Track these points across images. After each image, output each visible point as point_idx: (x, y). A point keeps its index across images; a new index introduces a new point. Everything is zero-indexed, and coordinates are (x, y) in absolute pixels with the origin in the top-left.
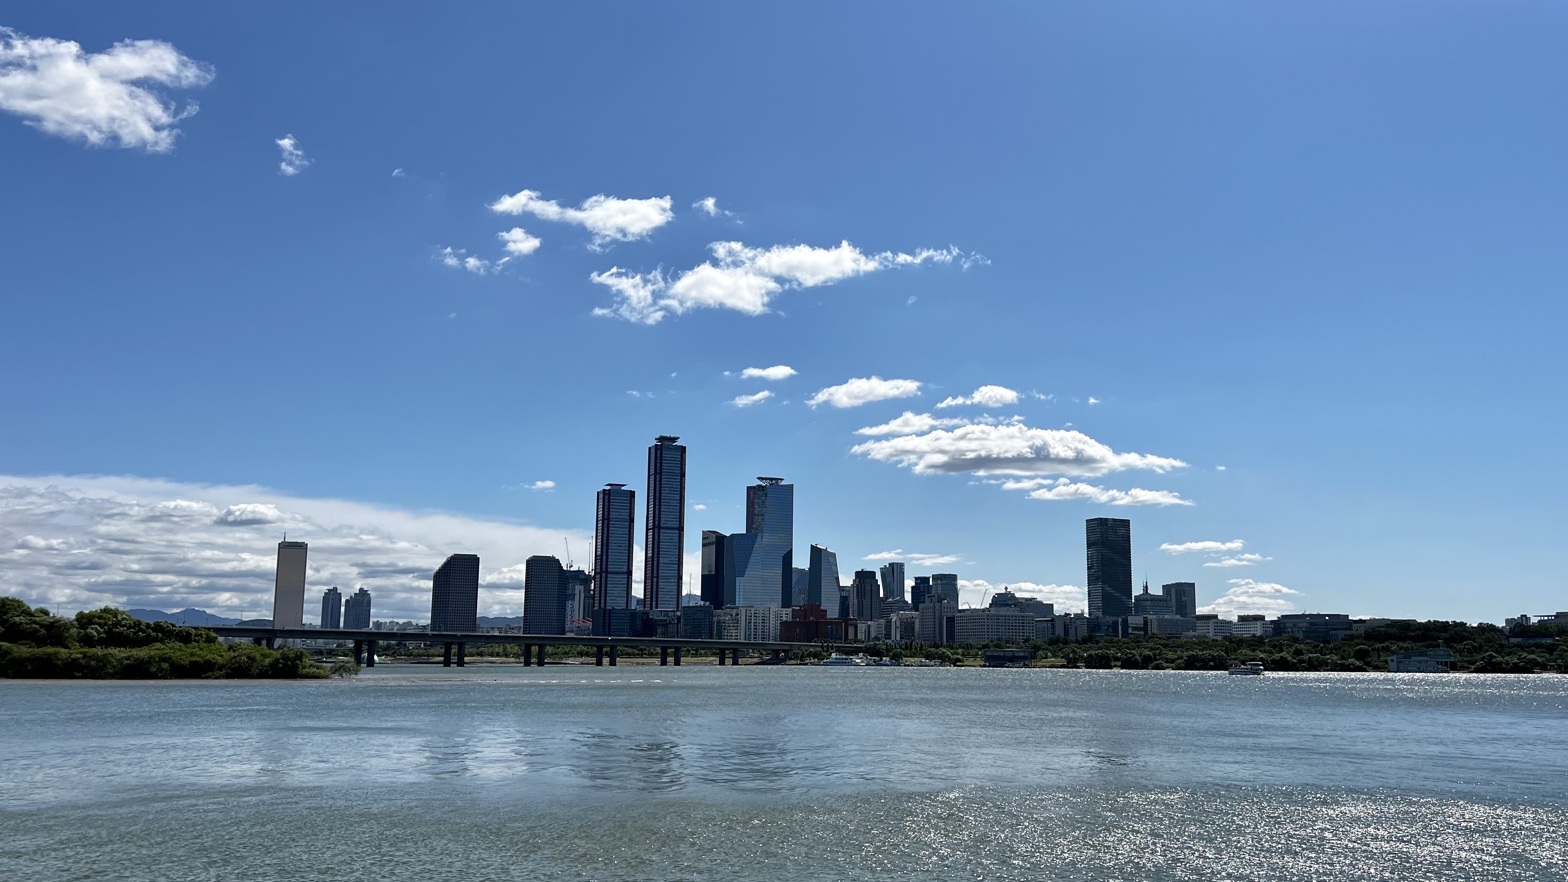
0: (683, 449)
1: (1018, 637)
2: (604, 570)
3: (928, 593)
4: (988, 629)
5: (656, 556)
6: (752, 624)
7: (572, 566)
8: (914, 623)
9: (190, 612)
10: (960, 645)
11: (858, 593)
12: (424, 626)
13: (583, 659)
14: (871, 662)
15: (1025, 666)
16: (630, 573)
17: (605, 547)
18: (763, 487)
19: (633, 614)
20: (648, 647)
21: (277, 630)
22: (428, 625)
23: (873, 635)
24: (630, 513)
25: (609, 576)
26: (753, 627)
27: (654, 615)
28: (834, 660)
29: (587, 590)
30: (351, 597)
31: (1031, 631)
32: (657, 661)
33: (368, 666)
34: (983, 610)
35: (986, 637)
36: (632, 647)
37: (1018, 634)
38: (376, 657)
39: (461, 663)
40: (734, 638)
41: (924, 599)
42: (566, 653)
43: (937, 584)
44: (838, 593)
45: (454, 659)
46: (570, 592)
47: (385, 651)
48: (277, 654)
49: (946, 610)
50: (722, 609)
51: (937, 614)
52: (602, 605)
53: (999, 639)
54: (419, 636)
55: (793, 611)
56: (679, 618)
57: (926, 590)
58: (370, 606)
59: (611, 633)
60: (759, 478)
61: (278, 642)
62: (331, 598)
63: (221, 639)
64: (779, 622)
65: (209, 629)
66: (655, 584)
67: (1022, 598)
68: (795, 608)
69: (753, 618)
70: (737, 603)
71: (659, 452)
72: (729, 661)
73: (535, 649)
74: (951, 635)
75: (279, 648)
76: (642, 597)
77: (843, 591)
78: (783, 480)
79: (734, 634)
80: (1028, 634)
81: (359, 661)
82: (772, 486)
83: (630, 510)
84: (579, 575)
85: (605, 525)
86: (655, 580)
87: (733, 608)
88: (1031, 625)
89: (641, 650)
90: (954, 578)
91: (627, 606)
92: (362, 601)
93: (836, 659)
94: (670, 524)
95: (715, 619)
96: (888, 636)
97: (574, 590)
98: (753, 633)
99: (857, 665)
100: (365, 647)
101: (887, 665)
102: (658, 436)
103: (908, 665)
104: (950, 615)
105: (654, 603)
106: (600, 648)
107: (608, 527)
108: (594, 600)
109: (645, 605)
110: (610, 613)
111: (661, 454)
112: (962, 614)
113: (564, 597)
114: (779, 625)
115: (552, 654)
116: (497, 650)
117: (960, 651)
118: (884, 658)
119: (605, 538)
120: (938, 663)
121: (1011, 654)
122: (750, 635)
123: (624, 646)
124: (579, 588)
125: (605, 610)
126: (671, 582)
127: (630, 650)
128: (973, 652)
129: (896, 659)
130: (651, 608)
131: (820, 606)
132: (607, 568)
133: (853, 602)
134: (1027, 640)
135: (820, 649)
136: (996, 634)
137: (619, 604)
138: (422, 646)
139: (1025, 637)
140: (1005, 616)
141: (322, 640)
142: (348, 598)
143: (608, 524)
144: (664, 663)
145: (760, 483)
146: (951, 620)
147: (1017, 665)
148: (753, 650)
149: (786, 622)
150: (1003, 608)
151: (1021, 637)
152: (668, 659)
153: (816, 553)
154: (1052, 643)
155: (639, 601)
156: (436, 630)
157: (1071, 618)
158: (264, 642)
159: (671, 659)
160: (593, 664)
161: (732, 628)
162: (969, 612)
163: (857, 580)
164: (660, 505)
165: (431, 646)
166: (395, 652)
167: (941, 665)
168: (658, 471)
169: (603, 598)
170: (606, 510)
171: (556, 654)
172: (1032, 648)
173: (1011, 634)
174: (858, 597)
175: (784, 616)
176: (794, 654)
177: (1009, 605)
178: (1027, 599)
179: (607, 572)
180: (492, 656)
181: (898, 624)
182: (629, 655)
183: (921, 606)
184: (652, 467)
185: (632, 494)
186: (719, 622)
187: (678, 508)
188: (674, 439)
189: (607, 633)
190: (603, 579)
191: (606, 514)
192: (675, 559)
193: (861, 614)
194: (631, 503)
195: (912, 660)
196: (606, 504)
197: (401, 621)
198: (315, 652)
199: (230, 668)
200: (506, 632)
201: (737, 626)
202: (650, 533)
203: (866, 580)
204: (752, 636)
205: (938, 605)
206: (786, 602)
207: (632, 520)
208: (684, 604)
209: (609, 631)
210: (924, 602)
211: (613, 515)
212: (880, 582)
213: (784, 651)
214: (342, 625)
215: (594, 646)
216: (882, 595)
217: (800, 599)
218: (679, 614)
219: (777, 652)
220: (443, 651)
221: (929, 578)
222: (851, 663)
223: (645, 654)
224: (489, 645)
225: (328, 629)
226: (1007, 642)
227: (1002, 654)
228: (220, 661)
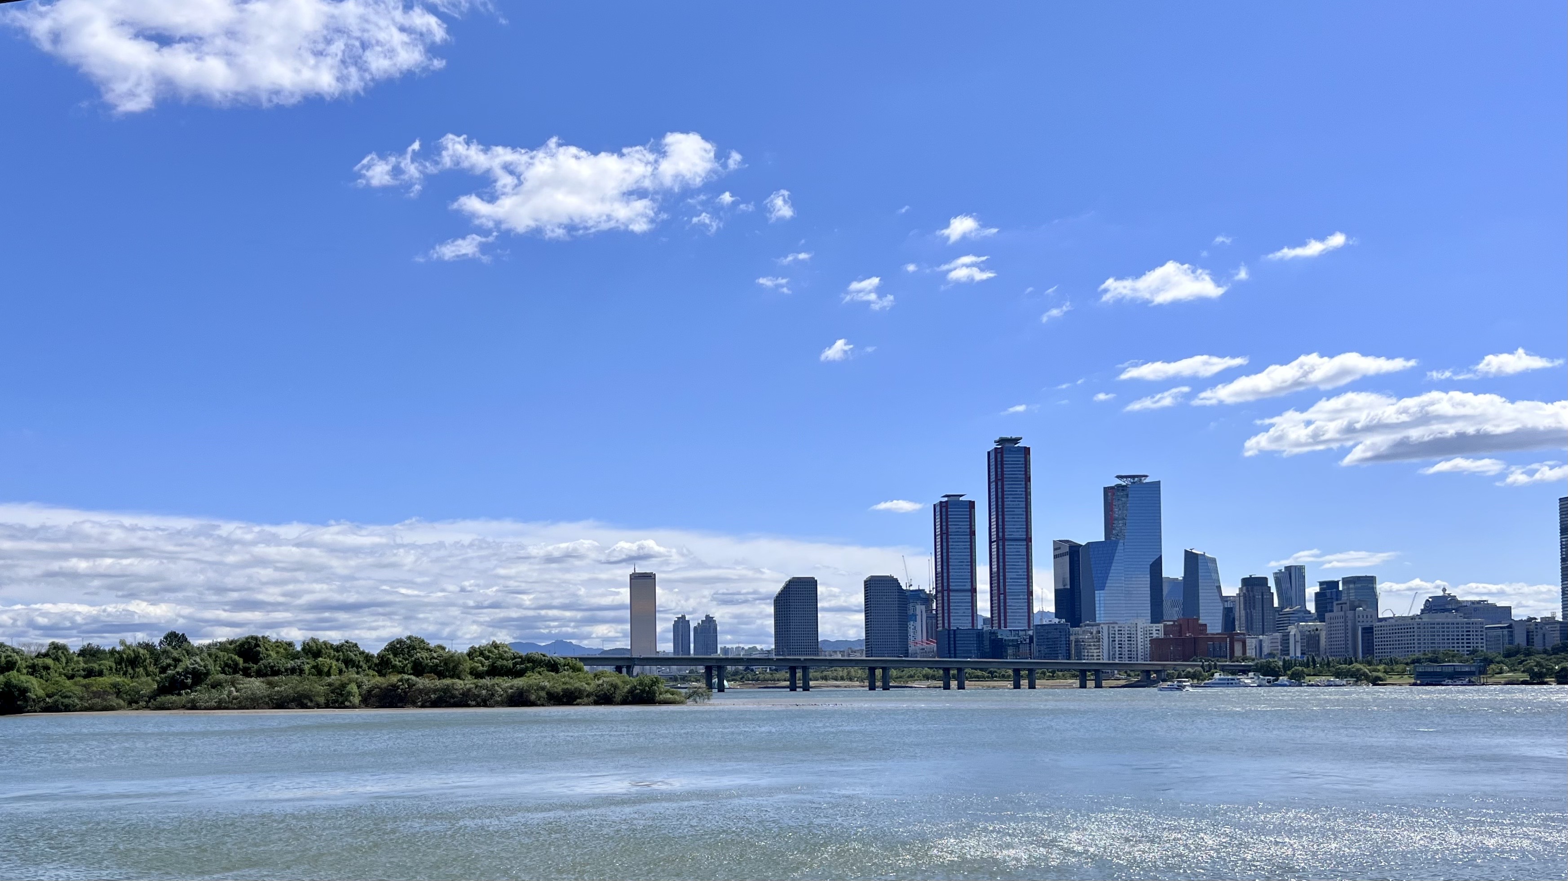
0: (1027, 450)
1: (1461, 649)
2: (945, 588)
3: (1337, 600)
4: (1420, 640)
5: (1001, 571)
6: (1117, 642)
7: (912, 586)
8: (1318, 636)
10: (1380, 660)
11: (1245, 604)
12: (768, 651)
13: (929, 683)
14: (1265, 682)
15: (1471, 683)
16: (974, 590)
17: (945, 564)
18: (1124, 486)
19: (980, 635)
20: (998, 669)
21: (634, 658)
22: (772, 650)
23: (1266, 651)
24: (971, 525)
25: (951, 594)
26: (1117, 646)
27: (1004, 635)
28: (1217, 681)
29: (929, 610)
30: (699, 624)
31: (1480, 641)
32: (1010, 684)
33: (719, 691)
34: (1413, 618)
35: (1417, 650)
36: (981, 670)
37: (1461, 645)
38: (725, 683)
39: (806, 688)
40: (1095, 658)
41: (1332, 606)
42: (911, 676)
43: (1349, 589)
44: (1221, 604)
45: (800, 683)
46: (912, 612)
47: (733, 677)
48: (634, 681)
49: (1361, 619)
50: (1081, 627)
51: (1349, 624)
52: (946, 625)
53: (1434, 652)
54: (764, 661)
55: (1165, 626)
56: (1031, 638)
57: (1334, 596)
58: (716, 633)
59: (957, 655)
60: (1118, 477)
61: (637, 670)
62: (681, 625)
63: (587, 668)
64: (1149, 639)
65: (576, 659)
66: (1002, 601)
67: (1467, 601)
68: (1168, 623)
69: (1117, 636)
70: (1097, 619)
71: (999, 456)
72: (1091, 684)
73: (878, 672)
74: (1369, 648)
75: (637, 676)
76: (989, 616)
77: (1227, 601)
78: (1146, 476)
79: (1095, 654)
80: (1475, 645)
81: (710, 686)
82: (1134, 485)
83: (971, 522)
84: (919, 595)
85: (944, 540)
86: (1002, 596)
87: (1092, 626)
88: (1479, 633)
89: (991, 673)
90: (1371, 580)
91: (973, 625)
92: (709, 626)
93: (1220, 679)
94: (1016, 535)
95: (1072, 638)
96: (1285, 651)
97: (915, 610)
98: (1117, 653)
99: (1247, 686)
100: (715, 673)
101: (1285, 685)
102: (997, 439)
103: (1312, 685)
104: (1368, 625)
105: (1003, 622)
106: (945, 671)
107: (947, 542)
108: (937, 621)
109: (993, 624)
110: (955, 635)
111: (1002, 457)
112: (1383, 623)
113: (905, 618)
114: (1148, 642)
115: (897, 678)
116: (840, 674)
117: (1381, 667)
118: (1281, 678)
119: (945, 554)
120: (1352, 682)
121: (1451, 669)
122: (1114, 654)
123: (972, 669)
124: (921, 608)
125: (949, 630)
126: (1020, 599)
127: (978, 673)
128: (1400, 667)
129: (1297, 679)
130: (1000, 628)
131: (1198, 619)
132: (948, 585)
133: (1240, 613)
134: (1473, 652)
135: (1200, 669)
136: (1430, 645)
137: (964, 624)
138: (768, 670)
139: (1471, 649)
140: (1443, 624)
141: (675, 667)
142: (696, 626)
143: (947, 538)
144: (1017, 686)
145: (1119, 482)
146: (1368, 631)
147: (1460, 682)
148: (1119, 671)
149: (1157, 639)
150: (1439, 614)
151: (1466, 649)
152: (1022, 682)
153: (1192, 560)
154: (1508, 655)
155: (985, 620)
156: (780, 655)
157: (1537, 624)
158: (624, 670)
159: (1025, 682)
160: (941, 687)
161: (1093, 647)
162: (1393, 621)
163: (1244, 588)
164: (1003, 515)
165: (776, 670)
166: (743, 677)
167: (1355, 685)
168: (999, 477)
169: (946, 618)
170: (944, 524)
171: (901, 677)
172: (1481, 661)
173: (1451, 645)
174: (1245, 609)
175: (1154, 632)
176: (1168, 675)
177: (1450, 611)
178: (1473, 603)
179: (949, 590)
180: (836, 680)
181: (1298, 637)
182: (979, 678)
183: (1327, 615)
184: (993, 474)
185: (972, 504)
186: (1077, 641)
187: (1024, 516)
188: (1016, 440)
189: (953, 655)
190: (946, 598)
191: (944, 527)
192: (1024, 574)
193: (1250, 628)
194: (970, 515)
195: (1317, 679)
196: (944, 517)
197: (746, 647)
198: (671, 678)
199: (596, 695)
200: (849, 656)
201: (1099, 645)
202: (994, 546)
203: (1255, 588)
204: (1117, 656)
205: (1350, 614)
206: (1156, 616)
207: (973, 533)
208: (1037, 622)
209: (955, 653)
210: (1332, 611)
211: (952, 529)
212: (1274, 590)
213: (1156, 672)
214: (692, 652)
215: (939, 668)
216: (1276, 604)
217: (1173, 613)
218: (1030, 633)
219: (1148, 672)
220: (788, 675)
221: (1337, 582)
222: (1238, 685)
223: (996, 677)
224: (833, 669)
225: (680, 656)
226: (1446, 655)
227: (1439, 670)
228: (588, 688)
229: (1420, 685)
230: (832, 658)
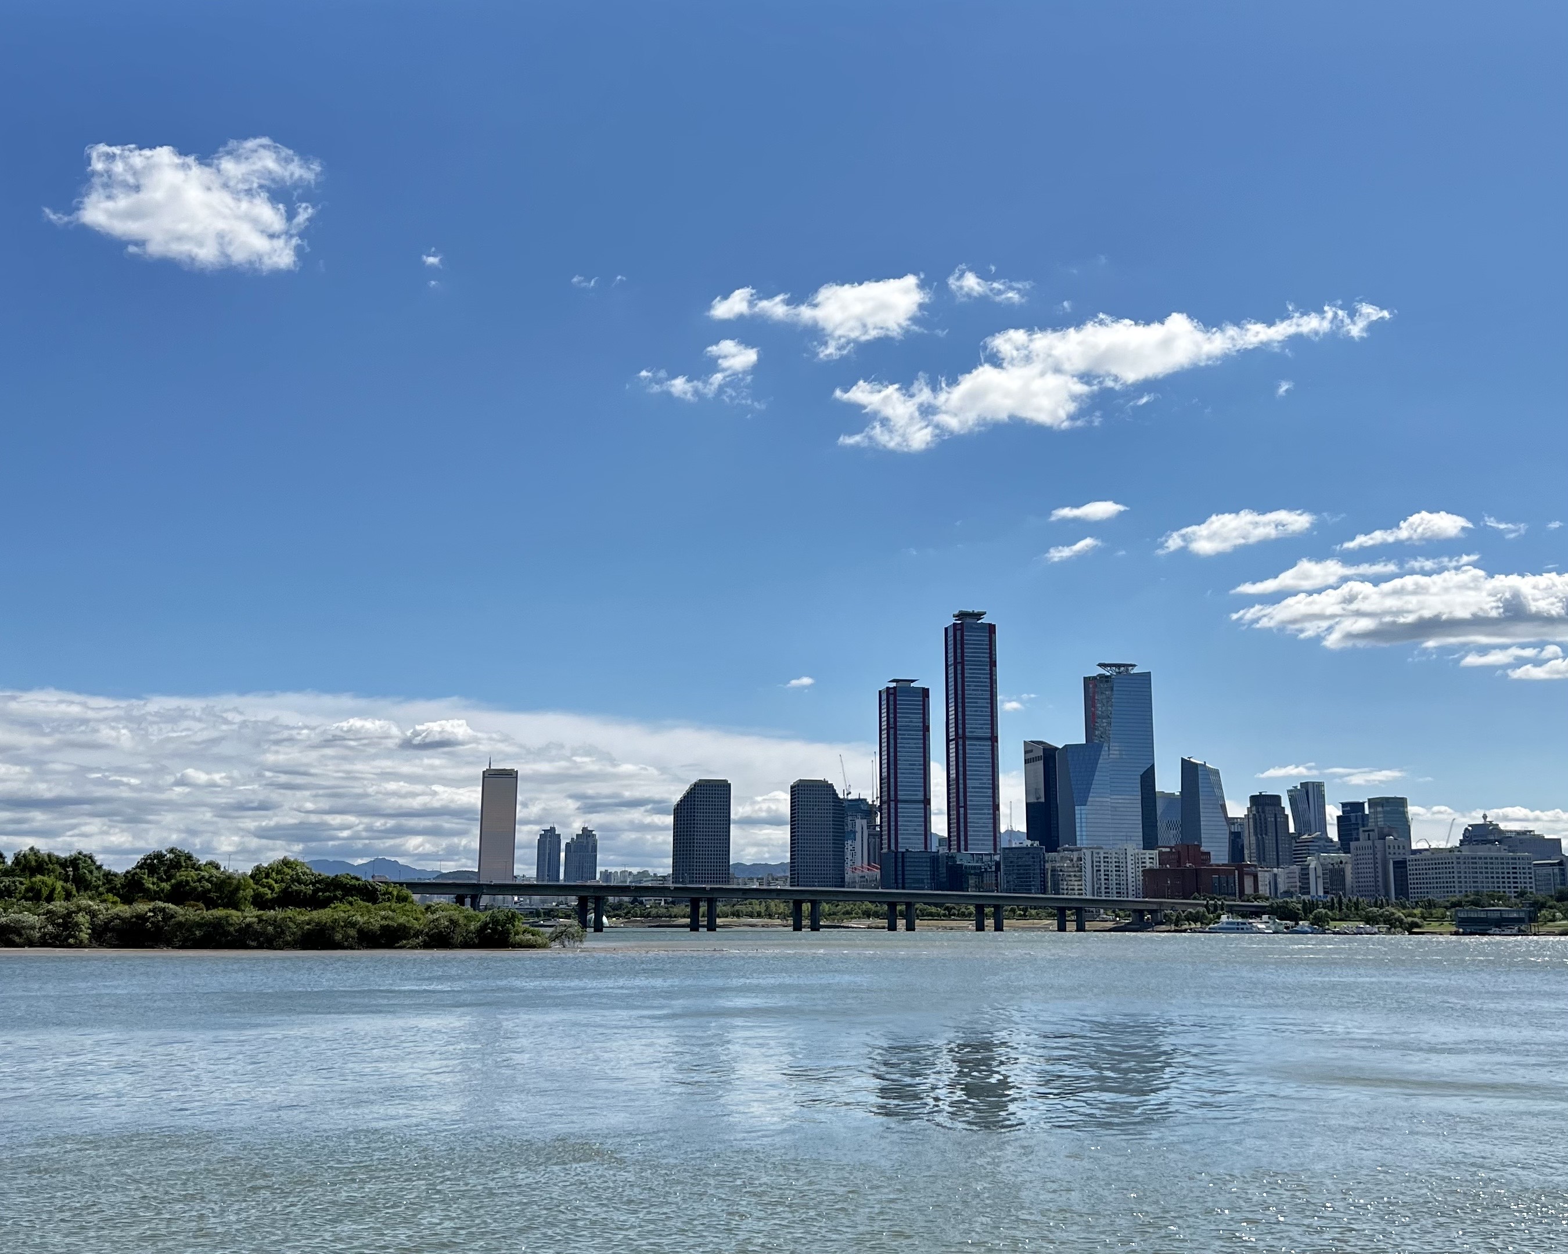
0: (992, 628)
1: (1507, 890)
2: (892, 797)
3: (1363, 826)
4: (1460, 877)
5: (959, 778)
6: (1102, 872)
7: (849, 793)
8: (1343, 870)
9: (379, 863)
10: (1417, 903)
11: (1255, 827)
12: (664, 877)
13: (871, 921)
14: (1282, 928)
15: (1521, 933)
16: (927, 801)
17: (892, 767)
18: (1107, 676)
19: (935, 859)
20: (958, 904)
21: (482, 885)
22: (669, 876)
23: (1282, 888)
24: (922, 719)
25: (899, 806)
26: (1103, 877)
27: (964, 859)
28: (1225, 926)
29: (871, 826)
30: (572, 839)
31: (1528, 880)
32: (971, 925)
33: (595, 931)
34: (1451, 850)
35: (1457, 890)
36: (936, 905)
37: (1507, 885)
38: (605, 919)
39: (712, 927)
40: (1076, 892)
41: (1358, 834)
42: (848, 913)
43: (1376, 813)
44: (1226, 828)
45: (703, 921)
46: (850, 828)
47: (616, 912)
48: (484, 917)
49: (1392, 851)
50: (1058, 852)
51: (1379, 856)
52: (893, 846)
53: (1477, 893)
54: (657, 891)
55: (1161, 854)
56: (998, 864)
57: (1360, 822)
58: (596, 851)
59: (906, 885)
60: (1101, 665)
61: (485, 900)
62: (549, 840)
63: (416, 897)
64: (1141, 869)
65: (401, 884)
66: (962, 816)
67: (1511, 831)
68: (1164, 850)
69: (1102, 864)
70: (1078, 842)
71: (959, 633)
72: (1071, 925)
73: (806, 907)
74: (1402, 889)
75: (486, 908)
76: (946, 835)
77: (1234, 824)
78: (1136, 666)
79: (1076, 887)
80: (1523, 885)
81: (584, 924)
82: (1119, 676)
83: (923, 714)
84: (858, 806)
85: (892, 737)
86: (962, 810)
87: (1072, 851)
88: (1527, 871)
89: (947, 908)
90: (1402, 802)
91: (926, 847)
92: (586, 841)
93: (1227, 923)
94: (979, 733)
95: (1048, 865)
96: (1305, 889)
97: (854, 825)
98: (1103, 886)
99: (1260, 932)
100: (591, 905)
101: (1306, 932)
102: (956, 612)
103: (1338, 933)
104: (1399, 858)
105: (962, 843)
106: (892, 906)
107: (895, 739)
108: (882, 840)
109: (950, 845)
110: (903, 858)
111: (962, 635)
112: (1418, 856)
113: (841, 835)
114: (1141, 874)
115: (830, 915)
116: (757, 908)
117: (1417, 911)
118: (1301, 923)
119: (892, 754)
120: (1384, 930)
121: (1497, 915)
122: (1099, 888)
123: (925, 904)
124: (860, 823)
125: (896, 853)
126: (984, 813)
127: (933, 909)
128: (1437, 912)
129: (1320, 924)
130: (959, 850)
131: (1199, 846)
132: (896, 794)
133: (1249, 840)
134: (1521, 894)
135: (1202, 909)
136: (1472, 885)
137: (915, 845)
138: (663, 903)
139: (1519, 890)
140: (1486, 858)
141: (538, 897)
142: (569, 841)
143: (895, 734)
144: (980, 928)
145: (1102, 671)
146: (1401, 865)
147: (1509, 932)
148: (1105, 909)
149: (1151, 870)
150: (1481, 847)
151: (1513, 889)
152: (986, 922)
153: (1190, 771)
154: (1562, 897)
155: (941, 840)
156: (679, 882)
158: (468, 900)
159: (989, 922)
160: (884, 928)
161: (1073, 878)
162: (1428, 853)
163: (1254, 808)
164: (963, 708)
165: (673, 903)
166: (628, 912)
167: (1389, 932)
168: (959, 660)
169: (893, 837)
170: (892, 716)
171: (835, 914)
172: (1531, 905)
173: (1496, 885)
174: (1256, 834)
175: (1148, 861)
176: (1166, 915)
177: (1492, 842)
178: (1518, 833)
179: (896, 801)
180: (752, 917)
181: (1320, 872)
182: (932, 916)
183: (1353, 844)
184: (951, 655)
185: (925, 692)
186: (1054, 870)
187: (990, 711)
188: (979, 615)
189: (900, 885)
190: (892, 811)
191: (892, 720)
192: (988, 781)
193: (1261, 857)
194: (923, 705)
195: (1344, 924)
196: (892, 707)
197: (635, 870)
198: (531, 913)
199: (427, 934)
200: (769, 884)
201: (1081, 876)
202: (952, 746)
203: (1267, 808)
204: (1103, 890)
205: (1379, 844)
206: (1150, 841)
207: (926, 729)
208: (1004, 843)
209: (903, 883)
210: (1357, 839)
211: (901, 722)
212: (1288, 811)
213: (1150, 912)
214: (562, 876)
215: (884, 902)
216: (1292, 830)
217: (1169, 837)
218: (997, 858)
219: (1141, 913)
220: (689, 910)
221: (1363, 804)
222: (1251, 930)
223: (954, 915)
224: (747, 902)
225: (545, 883)
226: (1491, 897)
227: (1483, 915)
228: (416, 926)
229: (1464, 934)
230: (747, 887)
